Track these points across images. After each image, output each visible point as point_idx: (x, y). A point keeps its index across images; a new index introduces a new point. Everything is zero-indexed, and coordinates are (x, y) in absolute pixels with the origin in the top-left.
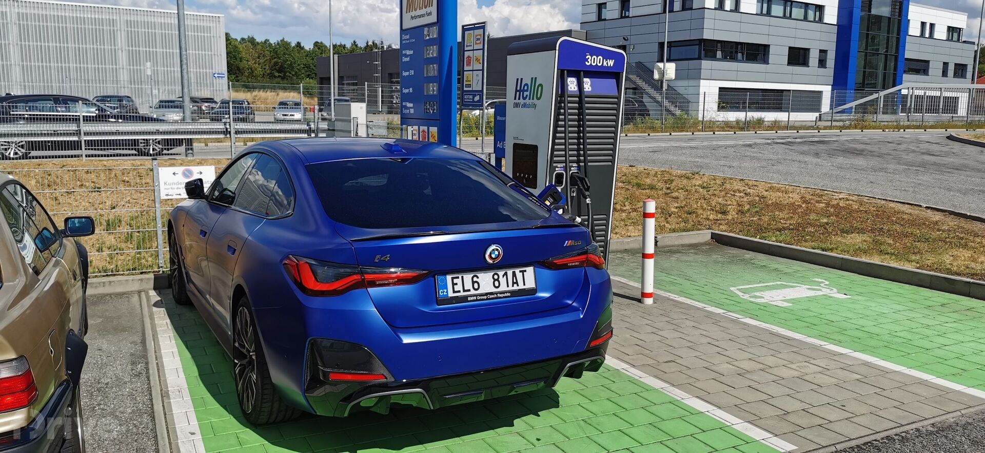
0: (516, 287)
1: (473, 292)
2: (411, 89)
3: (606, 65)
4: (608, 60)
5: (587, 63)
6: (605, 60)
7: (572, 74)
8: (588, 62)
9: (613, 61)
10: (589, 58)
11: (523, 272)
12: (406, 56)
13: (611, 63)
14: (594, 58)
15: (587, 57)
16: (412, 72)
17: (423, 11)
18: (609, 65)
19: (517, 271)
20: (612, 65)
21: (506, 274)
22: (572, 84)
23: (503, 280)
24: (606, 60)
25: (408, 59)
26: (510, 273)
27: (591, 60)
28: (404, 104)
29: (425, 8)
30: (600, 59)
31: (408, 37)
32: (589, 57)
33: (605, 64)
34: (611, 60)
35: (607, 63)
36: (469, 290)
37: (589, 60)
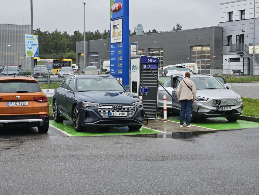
2: (114, 65)
7: (145, 64)
12: (112, 53)
13: (155, 61)
14: (150, 60)
15: (148, 60)
16: (114, 59)
17: (118, 38)
22: (145, 66)
25: (113, 54)
28: (111, 70)
29: (119, 36)
31: (113, 46)
33: (153, 61)
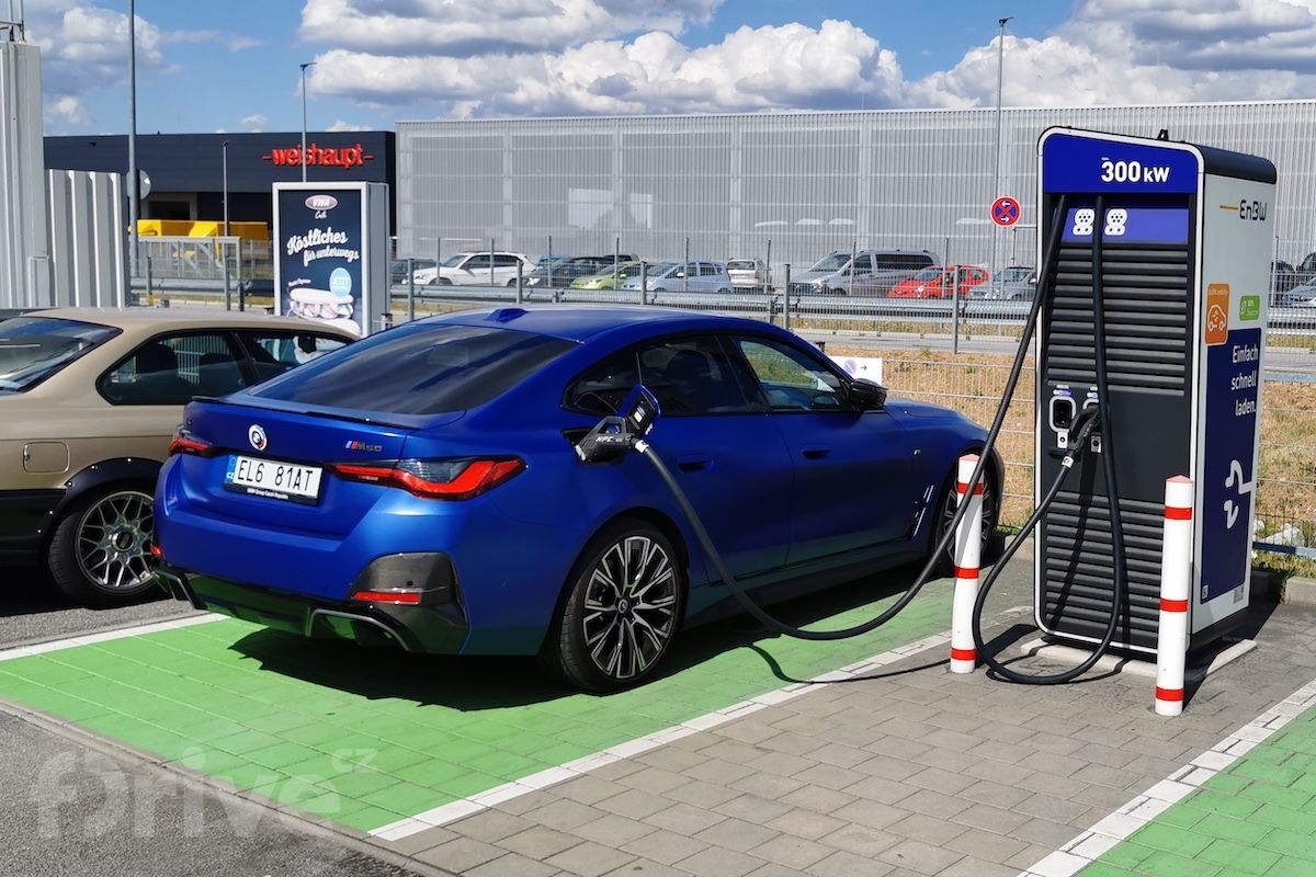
0: (296, 491)
1: (254, 484)
3: (1151, 180)
4: (1155, 169)
5: (1104, 178)
6: (1146, 169)
7: (1080, 201)
8: (1108, 176)
9: (1168, 169)
10: (1108, 167)
11: (309, 472)
13: (1162, 174)
14: (1121, 167)
15: (1104, 166)
18: (1158, 179)
19: (304, 469)
20: (1164, 180)
21: (291, 470)
23: (286, 477)
24: (1150, 169)
26: (296, 469)
27: (1114, 171)
30: (1134, 167)
32: (1110, 164)
33: (1147, 176)
34: (1161, 169)
35: (1153, 176)
36: (251, 480)
37: (1109, 171)
